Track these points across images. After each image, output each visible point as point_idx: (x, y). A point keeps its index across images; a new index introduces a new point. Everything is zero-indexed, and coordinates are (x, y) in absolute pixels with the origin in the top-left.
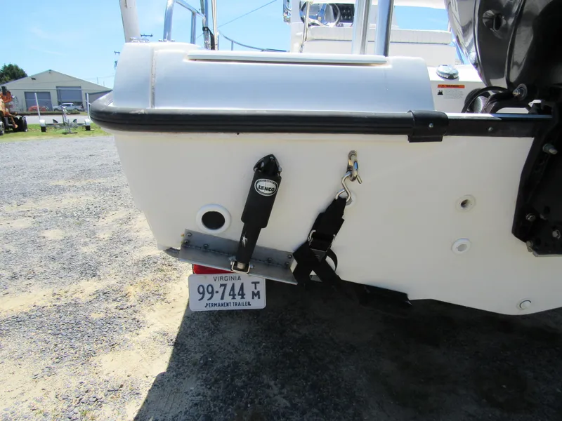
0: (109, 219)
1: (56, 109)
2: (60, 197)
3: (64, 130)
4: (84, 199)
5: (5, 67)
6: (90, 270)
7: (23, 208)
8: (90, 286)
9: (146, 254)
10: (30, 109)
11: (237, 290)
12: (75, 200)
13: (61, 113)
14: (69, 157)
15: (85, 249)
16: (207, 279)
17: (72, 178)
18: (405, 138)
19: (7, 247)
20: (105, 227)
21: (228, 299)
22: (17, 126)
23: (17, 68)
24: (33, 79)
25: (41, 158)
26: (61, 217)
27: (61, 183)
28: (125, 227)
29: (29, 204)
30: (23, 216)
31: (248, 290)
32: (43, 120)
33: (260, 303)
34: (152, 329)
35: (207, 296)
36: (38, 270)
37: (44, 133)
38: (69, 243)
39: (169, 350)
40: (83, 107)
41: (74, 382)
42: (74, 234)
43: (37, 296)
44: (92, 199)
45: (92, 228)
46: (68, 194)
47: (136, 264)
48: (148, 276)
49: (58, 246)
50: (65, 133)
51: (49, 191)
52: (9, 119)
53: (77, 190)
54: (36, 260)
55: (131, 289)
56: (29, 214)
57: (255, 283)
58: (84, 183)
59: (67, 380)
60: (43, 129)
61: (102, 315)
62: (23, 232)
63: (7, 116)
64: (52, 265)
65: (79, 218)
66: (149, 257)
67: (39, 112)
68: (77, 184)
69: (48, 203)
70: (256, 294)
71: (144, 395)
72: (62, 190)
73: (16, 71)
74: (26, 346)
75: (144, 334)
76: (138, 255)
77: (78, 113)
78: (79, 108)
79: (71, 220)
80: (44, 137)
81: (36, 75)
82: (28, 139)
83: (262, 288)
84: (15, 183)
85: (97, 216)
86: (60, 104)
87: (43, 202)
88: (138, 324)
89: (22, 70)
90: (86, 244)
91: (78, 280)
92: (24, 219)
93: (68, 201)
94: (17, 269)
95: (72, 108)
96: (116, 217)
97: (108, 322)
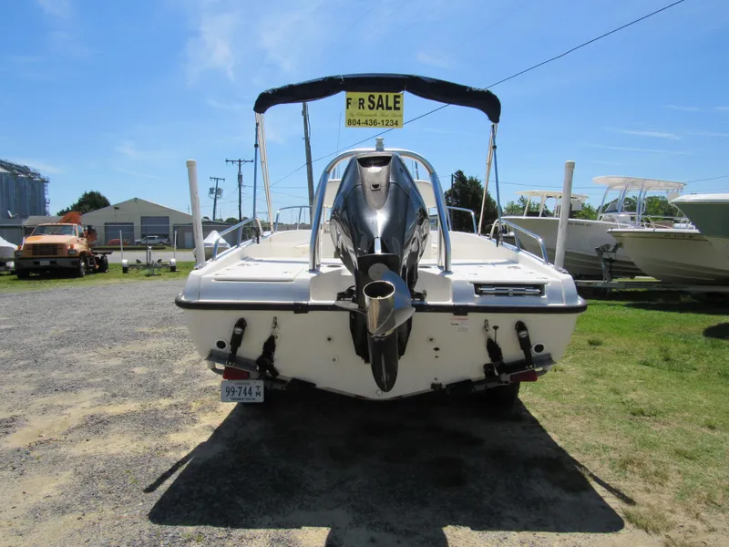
0: (185, 360)
1: (139, 243)
2: (144, 342)
3: (147, 271)
4: (166, 344)
5: (86, 194)
6: (167, 393)
7: (116, 350)
8: (165, 402)
9: (209, 385)
10: (109, 242)
11: (248, 390)
12: (157, 345)
13: (144, 248)
14: (153, 303)
15: (164, 381)
16: (233, 384)
17: (156, 326)
18: (292, 312)
19: (107, 378)
20: (180, 366)
21: (242, 395)
22: (97, 267)
23: (99, 195)
24: (116, 208)
25: (126, 304)
26: (146, 358)
27: (146, 329)
28: (196, 366)
29: (118, 347)
30: (116, 356)
31: (254, 390)
32: (125, 258)
33: (260, 399)
34: (203, 424)
35: (231, 393)
36: (130, 392)
37: (126, 274)
38: (152, 376)
39: (211, 434)
40: (169, 240)
41: (154, 443)
42: (156, 370)
43: (131, 406)
44: (172, 344)
45: (170, 366)
46: (152, 340)
47: (200, 390)
48: (207, 398)
49: (143, 378)
50: (148, 275)
51: (135, 336)
52: (91, 260)
53: (160, 336)
54: (128, 387)
55: (194, 404)
56: (120, 355)
57: (258, 387)
58: (166, 330)
59: (150, 442)
60: (125, 270)
61: (173, 416)
62: (118, 368)
63: (89, 256)
64: (140, 389)
65: (161, 360)
66: (211, 387)
67: (122, 247)
68: (160, 330)
69: (134, 347)
70: (258, 394)
71: (192, 449)
72: (146, 336)
73: (98, 200)
74: (126, 428)
75: (197, 426)
76: (202, 385)
77: (163, 248)
78: (165, 241)
79: (154, 360)
80: (126, 280)
81: (120, 204)
82: (110, 282)
83: (262, 390)
84: (105, 329)
85: (175, 358)
86: (143, 236)
87: (129, 346)
88: (195, 421)
89: (104, 198)
90: (165, 377)
91: (158, 398)
92: (116, 359)
93: (152, 345)
94: (116, 392)
95: (157, 241)
96: (191, 359)
97: (176, 420)
